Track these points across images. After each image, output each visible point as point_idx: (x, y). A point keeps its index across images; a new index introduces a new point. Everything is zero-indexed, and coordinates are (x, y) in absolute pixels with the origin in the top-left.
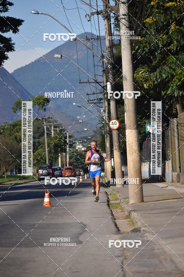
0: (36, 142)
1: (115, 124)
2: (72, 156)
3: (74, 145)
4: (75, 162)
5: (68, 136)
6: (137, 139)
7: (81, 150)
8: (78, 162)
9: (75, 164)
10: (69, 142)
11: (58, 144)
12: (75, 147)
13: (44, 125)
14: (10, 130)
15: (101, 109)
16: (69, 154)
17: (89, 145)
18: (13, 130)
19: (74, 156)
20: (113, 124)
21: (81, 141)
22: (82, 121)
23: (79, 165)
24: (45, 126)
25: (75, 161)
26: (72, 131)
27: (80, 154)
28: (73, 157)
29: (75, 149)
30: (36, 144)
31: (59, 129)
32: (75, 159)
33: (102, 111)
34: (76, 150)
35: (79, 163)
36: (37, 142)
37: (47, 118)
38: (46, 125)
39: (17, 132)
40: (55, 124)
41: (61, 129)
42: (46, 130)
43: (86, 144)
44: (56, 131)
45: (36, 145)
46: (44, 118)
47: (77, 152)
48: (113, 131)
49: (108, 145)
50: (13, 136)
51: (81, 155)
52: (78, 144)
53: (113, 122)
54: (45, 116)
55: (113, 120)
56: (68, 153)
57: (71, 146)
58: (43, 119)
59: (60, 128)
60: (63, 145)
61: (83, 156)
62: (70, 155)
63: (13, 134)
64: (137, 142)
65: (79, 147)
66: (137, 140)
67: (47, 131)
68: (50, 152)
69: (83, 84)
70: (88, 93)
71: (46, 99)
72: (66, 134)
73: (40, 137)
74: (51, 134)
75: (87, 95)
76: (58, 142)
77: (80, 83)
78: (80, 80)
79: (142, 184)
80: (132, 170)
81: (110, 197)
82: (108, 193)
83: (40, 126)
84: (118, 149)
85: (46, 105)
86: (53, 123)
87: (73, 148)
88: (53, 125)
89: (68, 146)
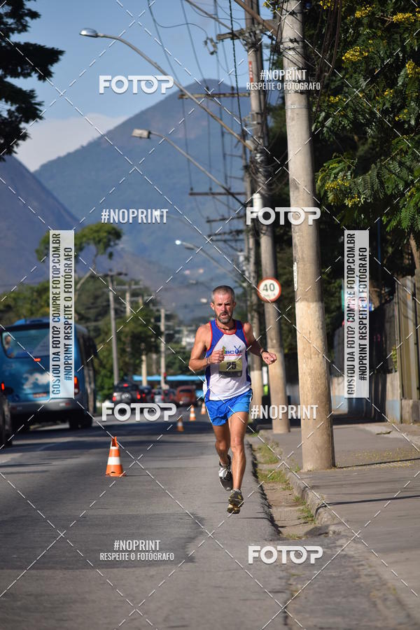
1: (272, 289)
2: (173, 361)
3: (177, 336)
5: (163, 315)
6: (321, 323)
10: (166, 330)
11: (141, 333)
12: (179, 341)
13: (109, 291)
14: (32, 301)
15: (239, 254)
16: (165, 356)
18: (37, 301)
19: (177, 361)
20: (267, 290)
21: (194, 328)
22: (195, 282)
24: (111, 293)
26: (174, 304)
28: (174, 363)
29: (179, 346)
31: (143, 299)
32: (180, 369)
33: (241, 259)
34: (181, 348)
37: (116, 273)
38: (113, 290)
40: (134, 287)
42: (115, 300)
44: (137, 303)
46: (110, 273)
47: (184, 353)
48: (266, 304)
52: (186, 333)
53: (266, 285)
55: (267, 278)
56: (163, 355)
57: (170, 338)
58: (108, 275)
59: (146, 298)
62: (168, 360)
63: (38, 310)
65: (188, 340)
67: (117, 303)
68: (122, 352)
69: (199, 198)
70: (211, 218)
71: (113, 232)
72: (158, 311)
73: (100, 318)
74: (124, 312)
75: (209, 221)
76: (140, 329)
77: (192, 194)
78: (192, 189)
79: (331, 427)
80: (310, 395)
81: (258, 455)
82: (255, 447)
83: (99, 293)
84: (277, 346)
85: (112, 243)
86: (130, 286)
87: (176, 342)
88: (130, 291)
89: (163, 339)
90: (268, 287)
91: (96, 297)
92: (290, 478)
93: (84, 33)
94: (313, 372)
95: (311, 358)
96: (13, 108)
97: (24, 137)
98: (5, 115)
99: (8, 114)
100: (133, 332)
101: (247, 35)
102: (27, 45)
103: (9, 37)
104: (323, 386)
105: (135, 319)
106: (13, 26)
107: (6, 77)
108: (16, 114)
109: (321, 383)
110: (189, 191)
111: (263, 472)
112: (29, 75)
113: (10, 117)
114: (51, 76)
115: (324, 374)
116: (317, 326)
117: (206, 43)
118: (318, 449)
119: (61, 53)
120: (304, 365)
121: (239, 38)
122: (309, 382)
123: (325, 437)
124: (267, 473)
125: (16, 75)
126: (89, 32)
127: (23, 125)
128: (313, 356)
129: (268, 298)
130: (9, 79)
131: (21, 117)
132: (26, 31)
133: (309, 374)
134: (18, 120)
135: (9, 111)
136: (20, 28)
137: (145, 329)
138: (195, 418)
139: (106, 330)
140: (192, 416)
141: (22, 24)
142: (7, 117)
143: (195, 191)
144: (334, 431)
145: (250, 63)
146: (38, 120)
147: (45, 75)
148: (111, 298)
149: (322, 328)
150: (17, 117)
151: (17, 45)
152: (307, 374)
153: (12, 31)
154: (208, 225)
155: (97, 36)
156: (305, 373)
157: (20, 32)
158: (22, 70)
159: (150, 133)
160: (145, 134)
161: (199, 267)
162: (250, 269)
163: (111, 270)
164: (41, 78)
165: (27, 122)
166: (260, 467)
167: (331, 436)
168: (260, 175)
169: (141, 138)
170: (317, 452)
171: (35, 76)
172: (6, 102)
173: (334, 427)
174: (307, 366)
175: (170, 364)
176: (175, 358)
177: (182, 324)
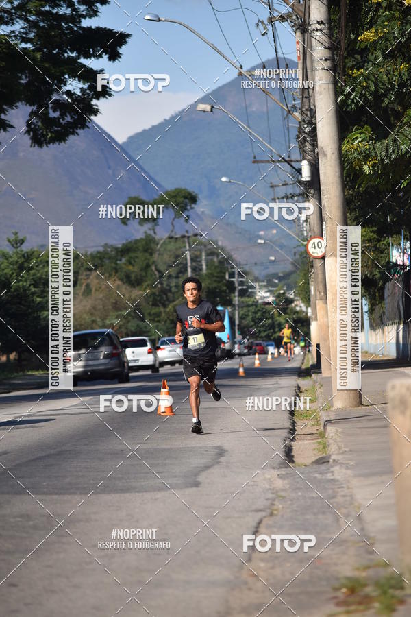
1: (320, 246)
2: (246, 313)
3: (250, 290)
4: (252, 326)
5: (236, 272)
7: (265, 302)
8: (258, 327)
10: (239, 285)
11: (216, 288)
12: (252, 295)
16: (239, 309)
17: (282, 292)
18: (121, 260)
19: (250, 313)
20: (315, 247)
21: (265, 283)
22: (262, 241)
23: (260, 332)
24: (188, 252)
25: (253, 323)
27: (263, 308)
28: (247, 315)
29: (252, 299)
32: (253, 320)
34: (254, 302)
37: (192, 234)
38: (189, 250)
42: (192, 259)
43: (275, 289)
44: (212, 260)
46: (186, 234)
47: (256, 306)
48: (314, 260)
50: (123, 274)
51: (265, 312)
52: (257, 287)
53: (314, 243)
55: (315, 237)
56: (237, 308)
57: (243, 293)
58: (185, 236)
61: (270, 315)
62: (242, 312)
65: (261, 294)
69: (260, 164)
70: (274, 184)
71: (189, 197)
72: (232, 268)
73: (180, 275)
74: (201, 270)
75: (272, 187)
76: (215, 285)
77: (254, 162)
78: (255, 158)
83: (179, 252)
85: (188, 208)
86: (205, 246)
87: (249, 296)
88: (206, 251)
89: (237, 294)
90: (316, 245)
91: (177, 257)
93: (148, 17)
96: (85, 87)
97: (96, 112)
98: (78, 92)
99: (81, 92)
100: (208, 288)
101: (294, 17)
102: (98, 29)
103: (80, 22)
105: (210, 275)
106: (84, 13)
107: (79, 58)
108: (88, 91)
110: (253, 160)
112: (100, 56)
113: (83, 94)
114: (120, 57)
117: (258, 25)
119: (128, 36)
121: (287, 21)
125: (88, 56)
126: (152, 17)
127: (94, 102)
129: (315, 255)
130: (83, 61)
131: (93, 95)
132: (96, 16)
134: (90, 97)
135: (82, 89)
136: (91, 13)
137: (219, 285)
140: (257, 362)
141: (93, 10)
142: (80, 94)
143: (258, 159)
145: (298, 42)
146: (107, 97)
147: (114, 56)
148: (188, 257)
150: (89, 95)
151: (89, 29)
153: (84, 17)
154: (271, 189)
155: (159, 20)
157: (91, 17)
158: (94, 52)
159: (212, 107)
160: (208, 108)
161: (272, 228)
163: (187, 232)
164: (110, 59)
165: (98, 99)
168: (307, 144)
169: (204, 111)
171: (105, 57)
172: (79, 81)
175: (244, 316)
176: (249, 311)
177: (256, 280)
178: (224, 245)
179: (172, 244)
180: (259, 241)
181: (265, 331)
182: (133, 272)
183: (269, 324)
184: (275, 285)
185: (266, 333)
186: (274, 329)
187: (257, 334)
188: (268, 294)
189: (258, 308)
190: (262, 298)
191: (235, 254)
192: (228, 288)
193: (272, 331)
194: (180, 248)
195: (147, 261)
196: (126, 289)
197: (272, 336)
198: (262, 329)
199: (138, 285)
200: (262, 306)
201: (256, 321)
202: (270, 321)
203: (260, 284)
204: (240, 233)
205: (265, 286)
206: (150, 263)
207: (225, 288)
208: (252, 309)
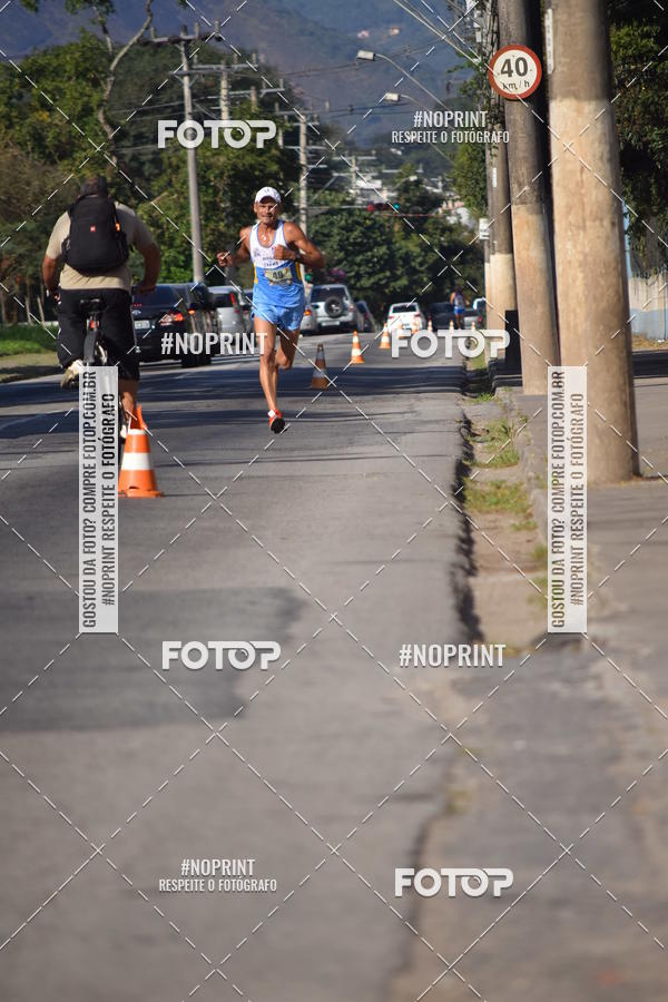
0: (144, 158)
1: (522, 71)
2: (326, 231)
3: (336, 174)
4: (339, 262)
5: (303, 129)
6: (608, 148)
7: (370, 203)
8: (353, 263)
9: (342, 273)
10: (310, 161)
11: (251, 166)
12: (340, 186)
13: (183, 76)
14: (10, 98)
16: (307, 221)
17: (413, 178)
18: (20, 96)
19: (335, 231)
20: (510, 73)
21: (374, 158)
22: (370, 55)
23: (358, 276)
24: (186, 80)
25: (342, 255)
26: (327, 105)
27: (366, 219)
28: (328, 235)
29: (341, 196)
30: (146, 167)
31: (258, 93)
32: (342, 248)
34: (344, 202)
35: (359, 265)
36: (150, 157)
37: (197, 36)
38: (189, 75)
39: (44, 106)
40: (236, 67)
41: (267, 94)
42: (193, 96)
43: (395, 171)
44: (244, 100)
45: (147, 174)
46: (183, 36)
47: (351, 213)
48: (507, 104)
49: (495, 175)
50: (24, 130)
51: (371, 228)
52: (354, 168)
53: (508, 62)
54: (186, 30)
55: (510, 48)
56: (304, 218)
57: (319, 180)
58: (178, 41)
59: (264, 91)
60: (277, 173)
61: (382, 234)
62: (314, 228)
63: (23, 116)
64: (608, 166)
65: (362, 184)
66: (606, 156)
67: (201, 102)
68: (209, 211)
72: (293, 119)
79: (631, 385)
80: (581, 312)
81: (478, 447)
82: (478, 427)
84: (532, 198)
86: (228, 65)
87: (330, 189)
88: (229, 76)
89: (303, 182)
90: (513, 67)
92: (535, 501)
94: (590, 259)
95: (584, 228)
100: (235, 167)
104: (611, 292)
109: (608, 284)
111: (478, 487)
115: (613, 265)
116: (598, 155)
118: (600, 437)
120: (569, 245)
122: (580, 282)
123: (617, 408)
124: (487, 489)
128: (588, 223)
129: (512, 92)
133: (580, 265)
138: (362, 357)
139: (174, 161)
140: (356, 353)
144: (638, 391)
148: (187, 91)
149: (610, 160)
152: (577, 264)
156: (570, 262)
161: (389, 22)
162: (482, 25)
166: (475, 473)
167: (630, 406)
170: (597, 441)
173: (637, 382)
174: (575, 246)
175: (321, 238)
176: (332, 224)
177: (350, 147)
178: (272, 63)
179: (147, 57)
180: (362, 54)
181: (370, 275)
182: (50, 125)
183: (381, 258)
184: (395, 163)
185: (372, 280)
186: (393, 268)
187: (352, 282)
188: (378, 184)
189: (355, 218)
190: (364, 192)
191: (298, 85)
192: (282, 169)
193: (388, 274)
194: (167, 68)
195: (86, 99)
196: (33, 166)
197: (387, 285)
198: (363, 269)
199: (61, 158)
200: (365, 214)
201: (350, 250)
202: (383, 249)
203: (360, 158)
204: (312, 34)
205: (370, 164)
206: (94, 105)
207: (275, 168)
208: (341, 220)
